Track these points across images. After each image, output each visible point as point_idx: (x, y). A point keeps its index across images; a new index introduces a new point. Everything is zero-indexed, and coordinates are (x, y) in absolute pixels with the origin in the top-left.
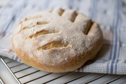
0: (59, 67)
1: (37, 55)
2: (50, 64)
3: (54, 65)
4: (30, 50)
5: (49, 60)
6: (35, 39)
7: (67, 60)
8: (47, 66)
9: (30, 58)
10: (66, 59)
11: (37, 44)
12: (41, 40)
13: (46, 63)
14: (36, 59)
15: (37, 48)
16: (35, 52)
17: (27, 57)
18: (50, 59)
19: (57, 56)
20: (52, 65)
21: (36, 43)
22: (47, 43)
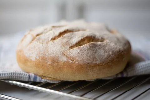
0: (106, 65)
1: (72, 55)
2: (94, 62)
3: (99, 62)
4: (59, 52)
5: (92, 57)
6: (63, 39)
7: (112, 55)
8: (90, 66)
9: (62, 63)
10: (111, 53)
11: (67, 43)
12: (71, 38)
13: (88, 62)
14: (71, 61)
15: (70, 48)
16: (68, 52)
17: (57, 62)
18: (93, 55)
19: (99, 51)
20: (96, 63)
21: (65, 42)
22: (80, 39)
